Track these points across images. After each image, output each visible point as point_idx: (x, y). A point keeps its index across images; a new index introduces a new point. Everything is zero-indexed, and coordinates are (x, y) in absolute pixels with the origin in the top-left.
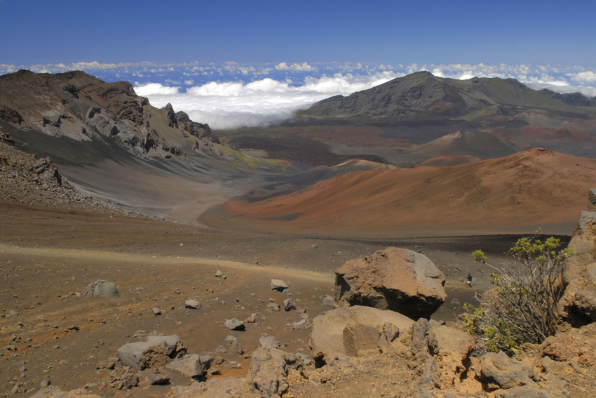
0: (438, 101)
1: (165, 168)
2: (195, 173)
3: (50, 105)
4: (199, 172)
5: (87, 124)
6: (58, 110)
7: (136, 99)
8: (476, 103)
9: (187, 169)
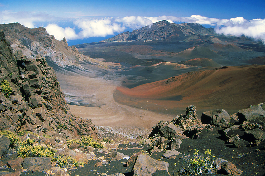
0: (172, 33)
1: (73, 71)
2: (87, 72)
3: (11, 41)
4: (88, 72)
5: (32, 50)
6: (17, 44)
7: (48, 36)
8: (188, 34)
9: (82, 71)
